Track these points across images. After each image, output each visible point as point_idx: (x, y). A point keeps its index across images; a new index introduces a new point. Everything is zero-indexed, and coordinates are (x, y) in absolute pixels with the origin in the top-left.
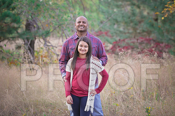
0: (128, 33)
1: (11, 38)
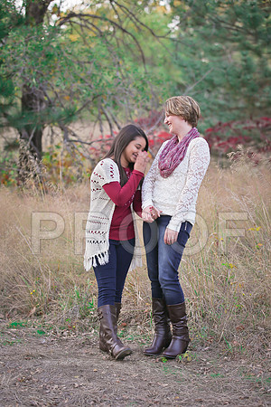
0: (237, 108)
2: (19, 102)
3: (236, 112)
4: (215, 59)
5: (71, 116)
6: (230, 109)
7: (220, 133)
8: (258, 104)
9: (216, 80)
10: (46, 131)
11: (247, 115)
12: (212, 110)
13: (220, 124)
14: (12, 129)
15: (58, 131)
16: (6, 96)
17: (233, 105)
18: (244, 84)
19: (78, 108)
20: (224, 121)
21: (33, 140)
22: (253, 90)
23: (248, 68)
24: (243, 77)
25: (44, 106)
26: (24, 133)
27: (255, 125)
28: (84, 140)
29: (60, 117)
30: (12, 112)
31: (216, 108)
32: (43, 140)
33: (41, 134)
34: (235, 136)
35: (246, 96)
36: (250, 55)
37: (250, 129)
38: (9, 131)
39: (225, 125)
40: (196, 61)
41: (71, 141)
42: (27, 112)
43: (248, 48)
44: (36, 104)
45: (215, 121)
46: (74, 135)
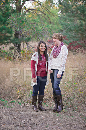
0: (78, 37)
1: (6, 43)
2: (14, 35)
3: (78, 38)
4: (72, 22)
5: (29, 39)
6: (76, 37)
7: (73, 44)
8: (84, 36)
9: (72, 29)
10: (22, 44)
11: (81, 39)
12: (71, 38)
13: (73, 42)
14: (12, 43)
15: (25, 44)
16: (10, 34)
17: (77, 36)
18: (80, 30)
19: (31, 37)
20: (74, 41)
21: (18, 47)
22: (83, 32)
23: (81, 25)
24: (80, 28)
25: (21, 36)
26: (15, 45)
27: (84, 42)
28: (33, 47)
29: (26, 40)
30: (12, 38)
31: (72, 37)
32: (21, 47)
33: (20, 45)
34: (78, 45)
35: (81, 33)
36: (82, 21)
37: (82, 43)
38: (11, 44)
39: (75, 42)
40: (66, 23)
41: (29, 47)
42: (16, 38)
43: (81, 19)
44: (19, 36)
45: (72, 41)
46: (30, 45)
